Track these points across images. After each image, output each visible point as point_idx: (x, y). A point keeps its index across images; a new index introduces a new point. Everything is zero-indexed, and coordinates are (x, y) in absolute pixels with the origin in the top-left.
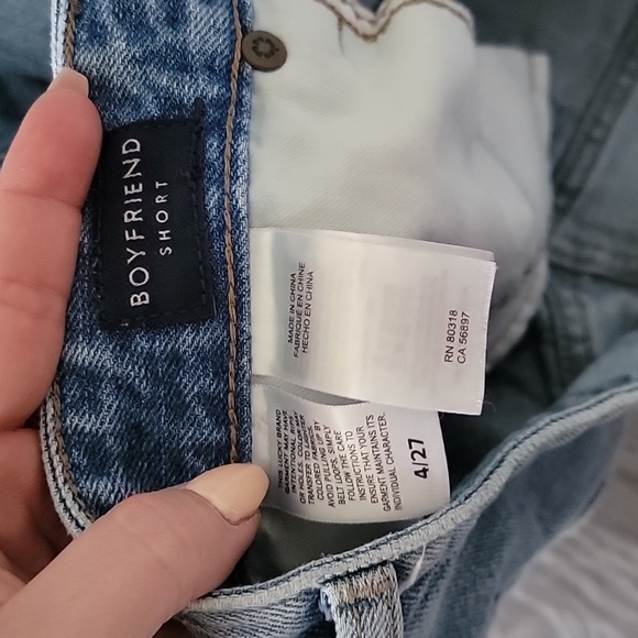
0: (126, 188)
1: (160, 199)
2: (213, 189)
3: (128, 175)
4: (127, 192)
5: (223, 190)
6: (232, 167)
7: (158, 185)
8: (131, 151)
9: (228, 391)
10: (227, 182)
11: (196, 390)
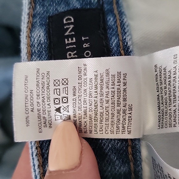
0: (66, 40)
1: (86, 45)
2: (114, 38)
3: (67, 34)
4: (67, 42)
5: (119, 38)
6: (122, 29)
7: (83, 39)
8: (68, 22)
9: (128, 146)
10: (120, 35)
11: (110, 146)
